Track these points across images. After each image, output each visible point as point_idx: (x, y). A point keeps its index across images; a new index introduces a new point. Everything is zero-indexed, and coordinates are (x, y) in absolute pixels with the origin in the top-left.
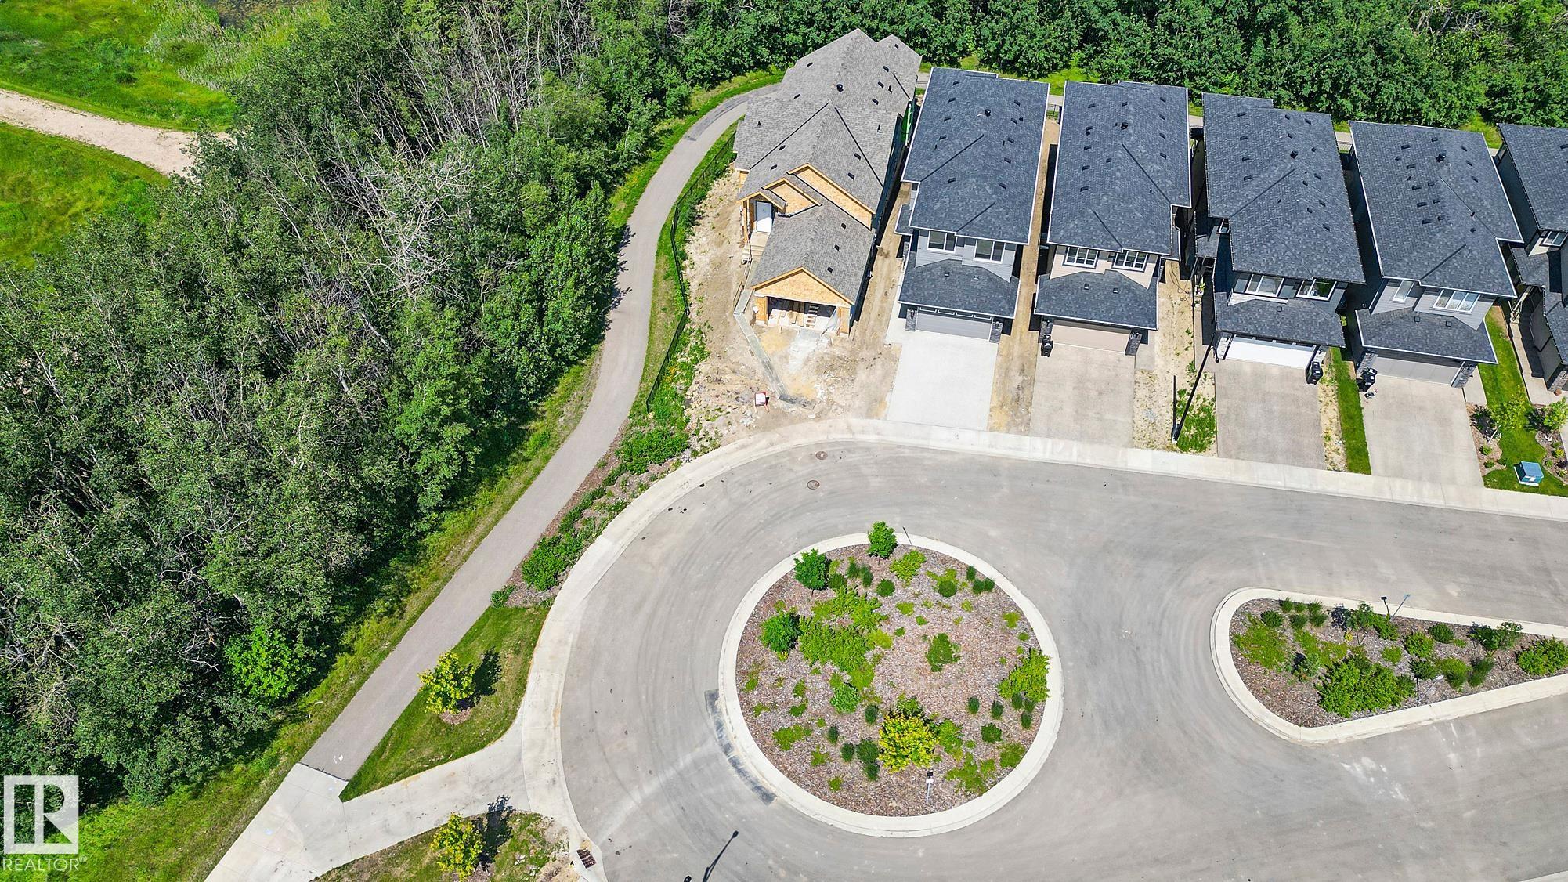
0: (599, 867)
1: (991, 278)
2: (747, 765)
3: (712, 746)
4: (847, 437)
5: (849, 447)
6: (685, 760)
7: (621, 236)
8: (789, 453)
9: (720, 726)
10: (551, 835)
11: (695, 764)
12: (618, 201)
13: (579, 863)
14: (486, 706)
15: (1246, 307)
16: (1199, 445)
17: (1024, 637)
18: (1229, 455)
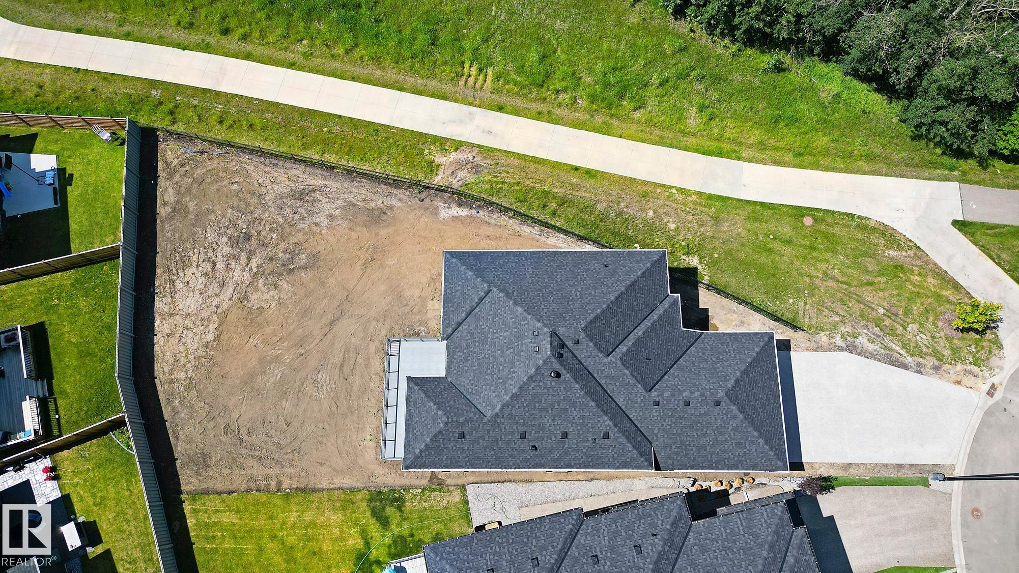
0: (991, 401)
10: (994, 361)
13: (986, 387)
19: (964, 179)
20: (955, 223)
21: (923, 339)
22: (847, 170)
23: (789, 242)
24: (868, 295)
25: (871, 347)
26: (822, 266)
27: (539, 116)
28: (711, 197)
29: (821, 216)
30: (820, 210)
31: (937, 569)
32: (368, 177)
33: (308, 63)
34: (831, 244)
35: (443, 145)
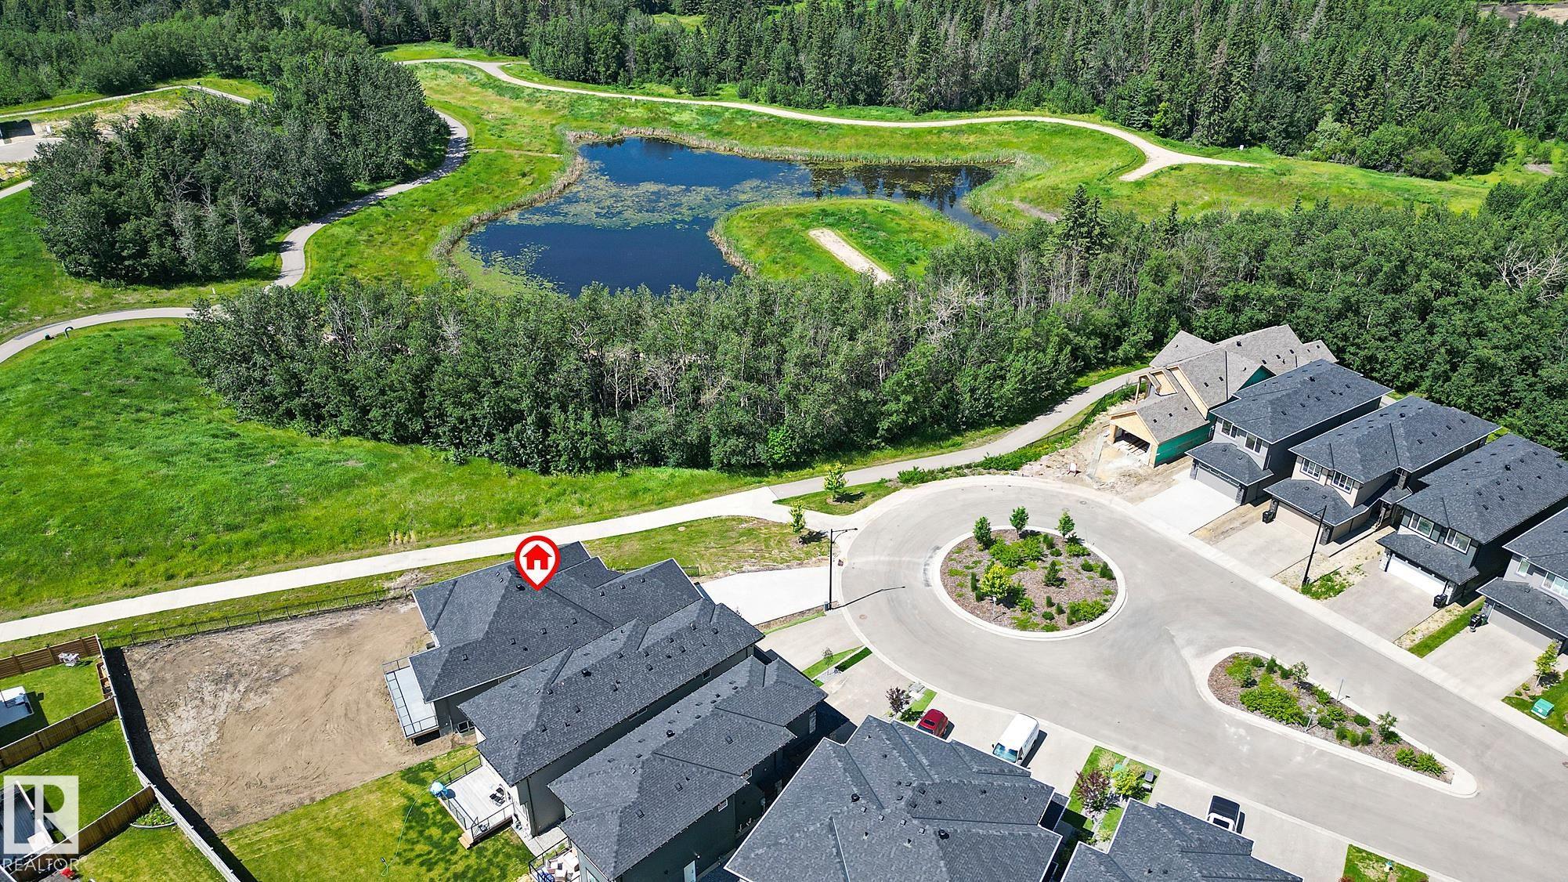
0: (843, 568)
1: (1250, 461)
2: (930, 574)
3: (922, 561)
4: (1106, 503)
5: (1102, 506)
6: (906, 559)
7: (1082, 390)
8: (1067, 495)
9: (931, 557)
10: (834, 550)
11: (909, 562)
12: (1093, 376)
13: (837, 561)
14: (846, 505)
15: (1406, 537)
16: (1316, 596)
17: (1106, 600)
18: (1331, 607)
19: (769, 484)
20: (774, 502)
21: (785, 555)
23: (674, 541)
24: (740, 547)
26: (702, 545)
27: (461, 541)
28: (608, 538)
29: (688, 524)
31: (854, 650)
32: (329, 611)
33: (251, 572)
34: (704, 534)
35: (388, 576)
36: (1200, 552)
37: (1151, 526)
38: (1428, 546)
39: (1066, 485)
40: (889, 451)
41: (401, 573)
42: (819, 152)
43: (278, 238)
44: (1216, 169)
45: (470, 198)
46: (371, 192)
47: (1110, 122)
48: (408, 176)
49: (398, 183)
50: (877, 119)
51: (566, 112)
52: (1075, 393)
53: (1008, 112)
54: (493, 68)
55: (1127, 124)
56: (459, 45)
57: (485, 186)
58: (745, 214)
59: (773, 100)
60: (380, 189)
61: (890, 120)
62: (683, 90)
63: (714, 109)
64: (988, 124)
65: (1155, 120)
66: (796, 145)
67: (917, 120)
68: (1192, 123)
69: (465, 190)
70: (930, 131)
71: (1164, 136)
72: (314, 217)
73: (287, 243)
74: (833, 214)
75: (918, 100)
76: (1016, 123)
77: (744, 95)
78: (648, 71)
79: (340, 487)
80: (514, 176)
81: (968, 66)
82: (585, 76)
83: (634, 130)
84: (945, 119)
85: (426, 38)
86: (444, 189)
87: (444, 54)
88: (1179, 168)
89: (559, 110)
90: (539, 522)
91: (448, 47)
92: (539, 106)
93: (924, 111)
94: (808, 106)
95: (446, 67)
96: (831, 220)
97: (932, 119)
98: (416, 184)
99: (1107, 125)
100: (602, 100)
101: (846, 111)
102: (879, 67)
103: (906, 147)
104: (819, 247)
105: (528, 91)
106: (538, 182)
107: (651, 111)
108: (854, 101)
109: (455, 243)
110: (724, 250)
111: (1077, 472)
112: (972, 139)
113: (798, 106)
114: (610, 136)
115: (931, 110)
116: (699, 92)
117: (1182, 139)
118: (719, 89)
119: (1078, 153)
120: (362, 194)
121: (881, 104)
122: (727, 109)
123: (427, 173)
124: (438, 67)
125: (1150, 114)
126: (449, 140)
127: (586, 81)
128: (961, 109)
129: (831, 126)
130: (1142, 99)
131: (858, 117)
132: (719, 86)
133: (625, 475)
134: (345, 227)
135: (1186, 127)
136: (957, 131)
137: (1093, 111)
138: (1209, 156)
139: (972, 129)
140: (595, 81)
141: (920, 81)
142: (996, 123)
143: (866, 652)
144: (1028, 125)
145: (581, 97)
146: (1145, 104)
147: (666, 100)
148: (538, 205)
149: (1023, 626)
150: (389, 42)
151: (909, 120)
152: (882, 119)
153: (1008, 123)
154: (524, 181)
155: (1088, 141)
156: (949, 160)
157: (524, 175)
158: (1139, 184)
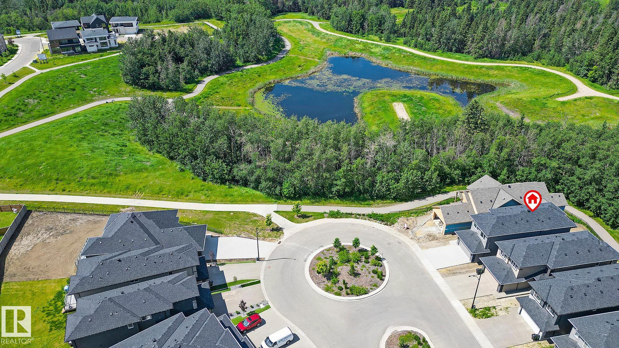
0: (279, 245)
2: (310, 256)
3: (311, 250)
4: (410, 245)
5: (407, 247)
6: (306, 248)
7: (446, 192)
9: (316, 250)
10: (281, 237)
13: (278, 242)
14: (300, 219)
15: (531, 300)
16: (475, 316)
17: (371, 289)
18: (478, 323)
20: (274, 211)
21: (261, 234)
22: (246, 204)
23: (225, 218)
24: (246, 226)
25: (245, 236)
26: (234, 222)
27: (156, 200)
28: (203, 211)
30: (235, 212)
31: (254, 280)
32: (97, 215)
33: (88, 195)
34: (238, 218)
35: (124, 207)
36: (435, 279)
37: (422, 261)
38: (538, 308)
39: (398, 233)
40: (338, 200)
41: (128, 207)
42: (423, 70)
43: (200, 78)
44: (611, 101)
45: (275, 73)
46: (243, 66)
47: (569, 72)
48: (258, 61)
49: (253, 64)
50: (457, 59)
51: (333, 43)
52: (441, 193)
53: (520, 62)
54: (317, 25)
55: (577, 74)
56: (309, 15)
57: (283, 69)
58: (373, 92)
59: (416, 46)
60: (246, 66)
61: (462, 60)
62: (383, 39)
63: (390, 48)
64: (507, 67)
65: (590, 73)
66: (415, 66)
67: (474, 61)
68: (609, 78)
69: (275, 69)
70: (477, 67)
71: (593, 82)
72: (217, 73)
73: (203, 81)
74: (408, 97)
75: (478, 52)
76: (521, 68)
77: (405, 43)
78: (372, 30)
79: (137, 171)
80: (296, 66)
81: (505, 40)
82: (347, 30)
83: (354, 53)
84: (488, 62)
85: (300, 11)
86: (268, 68)
87: (302, 17)
88: (591, 98)
89: (330, 43)
90: (186, 199)
91: (306, 15)
92: (324, 40)
93: (480, 58)
94: (429, 50)
95: (300, 22)
96: (405, 99)
97: (482, 62)
98: (260, 65)
99: (567, 74)
100: (348, 40)
101: (445, 54)
102: (465, 37)
103: (463, 72)
104: (393, 110)
105: (323, 34)
106: (304, 70)
107: (364, 46)
108: (450, 50)
109: (259, 89)
110: (355, 105)
111: (408, 228)
112: (496, 72)
113: (425, 50)
114: (343, 55)
115: (483, 57)
116: (388, 40)
117: (602, 84)
118: (397, 40)
119: (544, 84)
120: (239, 67)
121: (463, 53)
122: (395, 48)
123: (266, 62)
124: (297, 22)
125: (588, 70)
126: (281, 50)
127: (347, 32)
128: (498, 59)
129: (434, 59)
130: (586, 63)
131: (449, 57)
132: (398, 38)
133: (230, 188)
134: (225, 78)
135: (605, 79)
136: (491, 68)
137: (564, 66)
138: (612, 94)
139: (498, 68)
140: (351, 32)
141: (480, 44)
142: (511, 67)
143: (259, 282)
144: (526, 69)
145: (341, 38)
146: (587, 66)
147: (375, 42)
148: (299, 78)
149: (327, 290)
150: (286, 11)
151: (471, 61)
152: (459, 59)
153: (517, 67)
154: (299, 69)
155: (552, 80)
156: (479, 81)
157: (300, 66)
158: (563, 103)
